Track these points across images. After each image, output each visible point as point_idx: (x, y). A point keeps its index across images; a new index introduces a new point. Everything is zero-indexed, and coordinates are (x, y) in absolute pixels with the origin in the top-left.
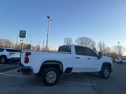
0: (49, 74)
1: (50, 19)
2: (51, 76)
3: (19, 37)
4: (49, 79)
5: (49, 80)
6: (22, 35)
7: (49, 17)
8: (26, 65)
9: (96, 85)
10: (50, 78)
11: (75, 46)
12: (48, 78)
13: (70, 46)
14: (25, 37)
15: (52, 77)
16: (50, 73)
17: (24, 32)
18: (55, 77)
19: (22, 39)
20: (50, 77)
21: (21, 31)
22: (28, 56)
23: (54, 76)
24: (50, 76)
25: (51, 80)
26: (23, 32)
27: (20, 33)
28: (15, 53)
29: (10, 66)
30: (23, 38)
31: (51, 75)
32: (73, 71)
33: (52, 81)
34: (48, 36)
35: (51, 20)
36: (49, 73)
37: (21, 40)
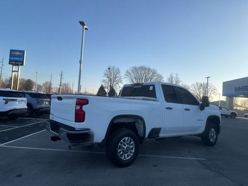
0: (121, 143)
1: (85, 27)
2: (127, 146)
3: (10, 63)
4: (122, 153)
5: (122, 155)
6: (16, 59)
7: (82, 24)
8: (78, 126)
9: (204, 159)
10: (123, 151)
11: (162, 85)
12: (120, 152)
13: (152, 86)
14: (22, 64)
15: (128, 149)
16: (124, 141)
17: (21, 54)
18: (132, 149)
19: (15, 68)
20: (123, 148)
21: (11, 51)
22: (83, 106)
23: (131, 147)
24: (125, 147)
25: (126, 155)
26: (18, 53)
27: (11, 55)
28: (16, 100)
29: (10, 128)
30: (18, 65)
31: (125, 145)
32: (161, 135)
33: (128, 156)
34: (81, 63)
35: (86, 29)
36: (122, 141)
37: (13, 71)
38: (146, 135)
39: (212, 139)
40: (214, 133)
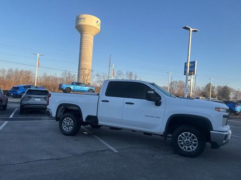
3: (184, 74)
14: (194, 74)
16: (67, 119)
17: (192, 65)
30: (191, 75)
32: (100, 123)
38: (84, 120)
39: (187, 147)
40: (195, 141)
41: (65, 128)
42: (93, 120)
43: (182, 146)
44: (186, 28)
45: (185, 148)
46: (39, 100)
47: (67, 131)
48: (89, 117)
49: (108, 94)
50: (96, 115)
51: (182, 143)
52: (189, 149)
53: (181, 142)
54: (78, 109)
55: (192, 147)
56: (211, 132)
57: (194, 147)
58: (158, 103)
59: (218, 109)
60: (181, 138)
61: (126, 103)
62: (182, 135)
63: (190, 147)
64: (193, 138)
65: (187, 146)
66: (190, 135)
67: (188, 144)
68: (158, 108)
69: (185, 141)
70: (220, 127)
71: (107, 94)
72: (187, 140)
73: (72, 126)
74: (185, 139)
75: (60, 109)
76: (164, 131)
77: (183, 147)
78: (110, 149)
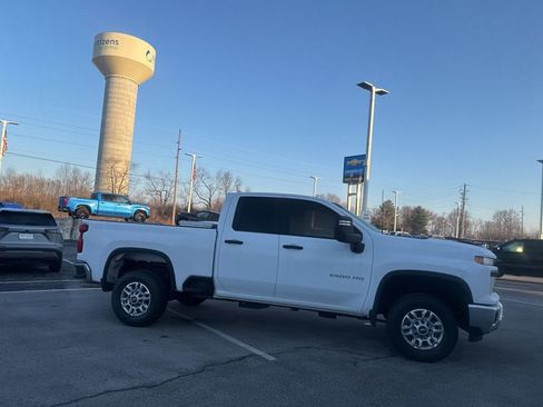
1: (375, 90)
3: (344, 182)
6: (354, 171)
9: (272, 358)
11: (241, 197)
12: (126, 302)
16: (133, 286)
17: (359, 162)
19: (352, 188)
21: (347, 159)
25: (135, 309)
26: (355, 162)
27: (347, 167)
30: (356, 182)
32: (219, 292)
33: (138, 311)
35: (380, 93)
36: (127, 286)
37: (349, 195)
38: (179, 287)
39: (421, 341)
40: (437, 327)
41: (129, 310)
42: (201, 287)
43: (411, 337)
44: (364, 86)
45: (417, 342)
46: (31, 237)
47: (135, 314)
48: (192, 281)
49: (239, 225)
50: (210, 275)
51: (411, 332)
52: (425, 344)
53: (408, 330)
54: (164, 261)
55: (432, 341)
56: (470, 306)
57: (435, 339)
58: (357, 247)
59: (479, 259)
60: (407, 322)
61: (285, 247)
62: (411, 316)
63: (428, 340)
64: (434, 320)
65: (422, 337)
66: (427, 315)
67: (423, 333)
68: (357, 258)
69: (417, 327)
70: (486, 295)
71: (237, 226)
72: (421, 325)
73: (146, 302)
74: (417, 324)
75: (113, 263)
76: (371, 307)
77: (413, 341)
78: (254, 355)
